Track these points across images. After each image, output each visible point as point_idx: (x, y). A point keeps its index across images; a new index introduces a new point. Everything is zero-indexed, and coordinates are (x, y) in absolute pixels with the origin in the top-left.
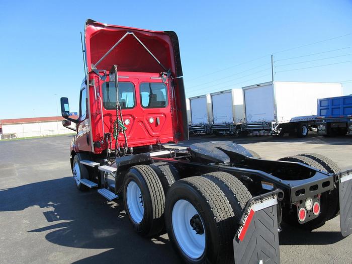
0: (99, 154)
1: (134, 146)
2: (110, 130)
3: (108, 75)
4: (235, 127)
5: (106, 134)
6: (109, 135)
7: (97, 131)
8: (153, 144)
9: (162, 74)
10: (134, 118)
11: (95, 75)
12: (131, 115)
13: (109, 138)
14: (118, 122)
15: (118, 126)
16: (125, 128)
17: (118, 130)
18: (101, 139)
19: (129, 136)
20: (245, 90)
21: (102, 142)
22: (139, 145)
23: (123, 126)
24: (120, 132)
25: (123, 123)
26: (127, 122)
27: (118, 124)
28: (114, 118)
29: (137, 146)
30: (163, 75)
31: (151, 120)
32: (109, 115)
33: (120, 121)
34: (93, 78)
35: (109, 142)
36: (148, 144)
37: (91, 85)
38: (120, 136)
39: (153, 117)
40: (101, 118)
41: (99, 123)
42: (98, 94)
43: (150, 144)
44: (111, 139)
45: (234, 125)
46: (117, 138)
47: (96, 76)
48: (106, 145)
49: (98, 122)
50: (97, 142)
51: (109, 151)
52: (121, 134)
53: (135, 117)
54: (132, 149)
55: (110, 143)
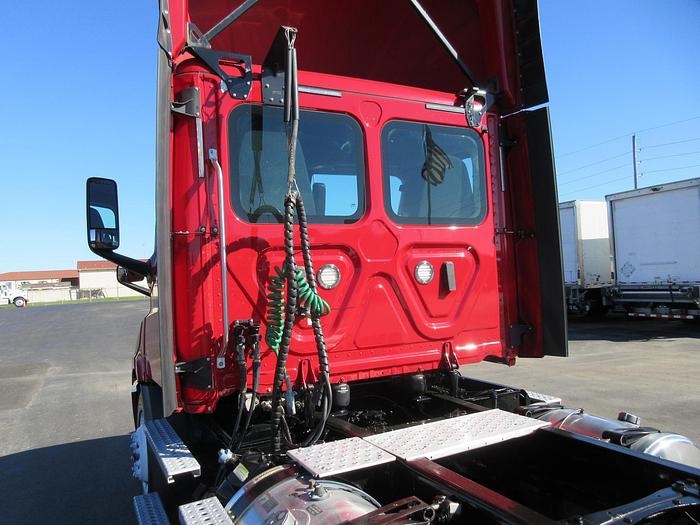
0: (204, 414)
1: (354, 377)
2: (259, 309)
3: (259, 77)
4: (583, 295)
5: (239, 329)
6: (250, 331)
7: (198, 312)
8: (429, 367)
9: (468, 95)
10: (357, 262)
11: (201, 72)
12: (345, 249)
13: (248, 345)
14: (290, 277)
15: (289, 295)
16: (322, 303)
17: (288, 311)
18: (214, 346)
19: (336, 337)
20: (613, 202)
21: (221, 362)
22: (374, 374)
23: (313, 295)
24: (299, 318)
25: (313, 280)
26: (329, 277)
27: (290, 286)
28: (275, 259)
29: (363, 376)
30: (471, 99)
31: (424, 273)
32: (255, 243)
33: (300, 273)
34: (192, 84)
35: (247, 364)
36: (407, 370)
37: (182, 110)
38: (299, 338)
39: (431, 261)
40: (217, 258)
41: (209, 278)
42: (213, 154)
43: (414, 369)
44: (260, 347)
45: (581, 290)
46: (282, 349)
47: (208, 75)
48: (236, 377)
49: (205, 270)
50: (196, 363)
51: (249, 402)
52: (304, 329)
53: (362, 254)
54: (344, 389)
55: (255, 366)
